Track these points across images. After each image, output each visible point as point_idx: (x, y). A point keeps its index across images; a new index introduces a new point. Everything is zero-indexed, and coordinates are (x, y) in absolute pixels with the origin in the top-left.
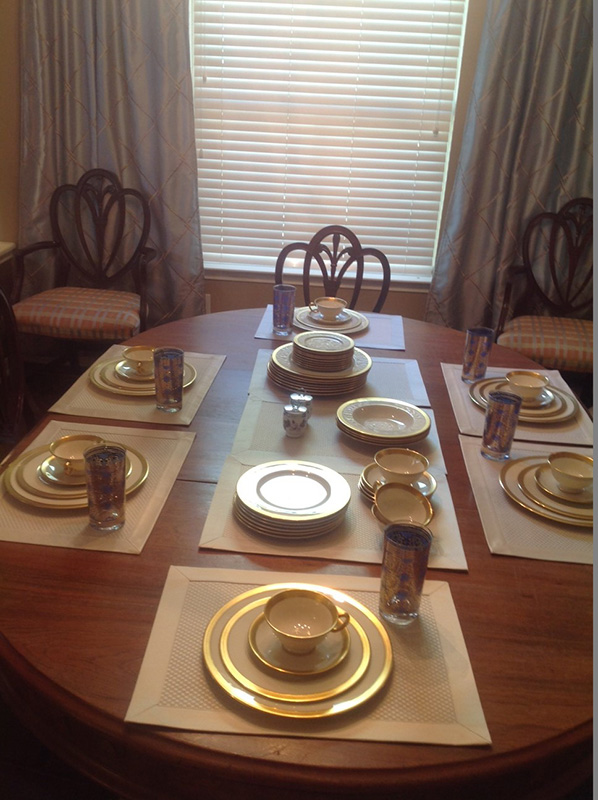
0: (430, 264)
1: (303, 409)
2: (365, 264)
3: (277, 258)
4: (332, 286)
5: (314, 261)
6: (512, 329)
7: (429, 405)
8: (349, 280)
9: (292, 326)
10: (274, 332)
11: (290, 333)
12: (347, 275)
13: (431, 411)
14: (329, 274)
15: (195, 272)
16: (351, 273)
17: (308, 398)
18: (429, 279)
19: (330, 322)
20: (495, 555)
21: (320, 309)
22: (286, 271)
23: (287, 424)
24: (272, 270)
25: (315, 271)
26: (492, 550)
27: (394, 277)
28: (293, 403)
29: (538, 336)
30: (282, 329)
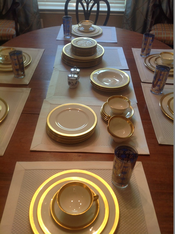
0: (124, 4)
1: (76, 76)
2: (100, 4)
3: (65, 3)
4: (87, 15)
5: (80, 4)
6: (154, 29)
7: (128, 69)
8: (94, 11)
9: (71, 34)
10: (64, 37)
11: (71, 37)
12: (93, 9)
13: (129, 72)
14: (86, 9)
15: (35, 11)
16: (95, 9)
17: (78, 70)
18: (123, 10)
19: (87, 31)
20: (161, 145)
21: (83, 26)
22: (69, 8)
23: (69, 83)
24: (63, 8)
25: (80, 8)
26: (159, 143)
27: (111, 10)
28: (71, 73)
29: (164, 32)
30: (68, 35)
